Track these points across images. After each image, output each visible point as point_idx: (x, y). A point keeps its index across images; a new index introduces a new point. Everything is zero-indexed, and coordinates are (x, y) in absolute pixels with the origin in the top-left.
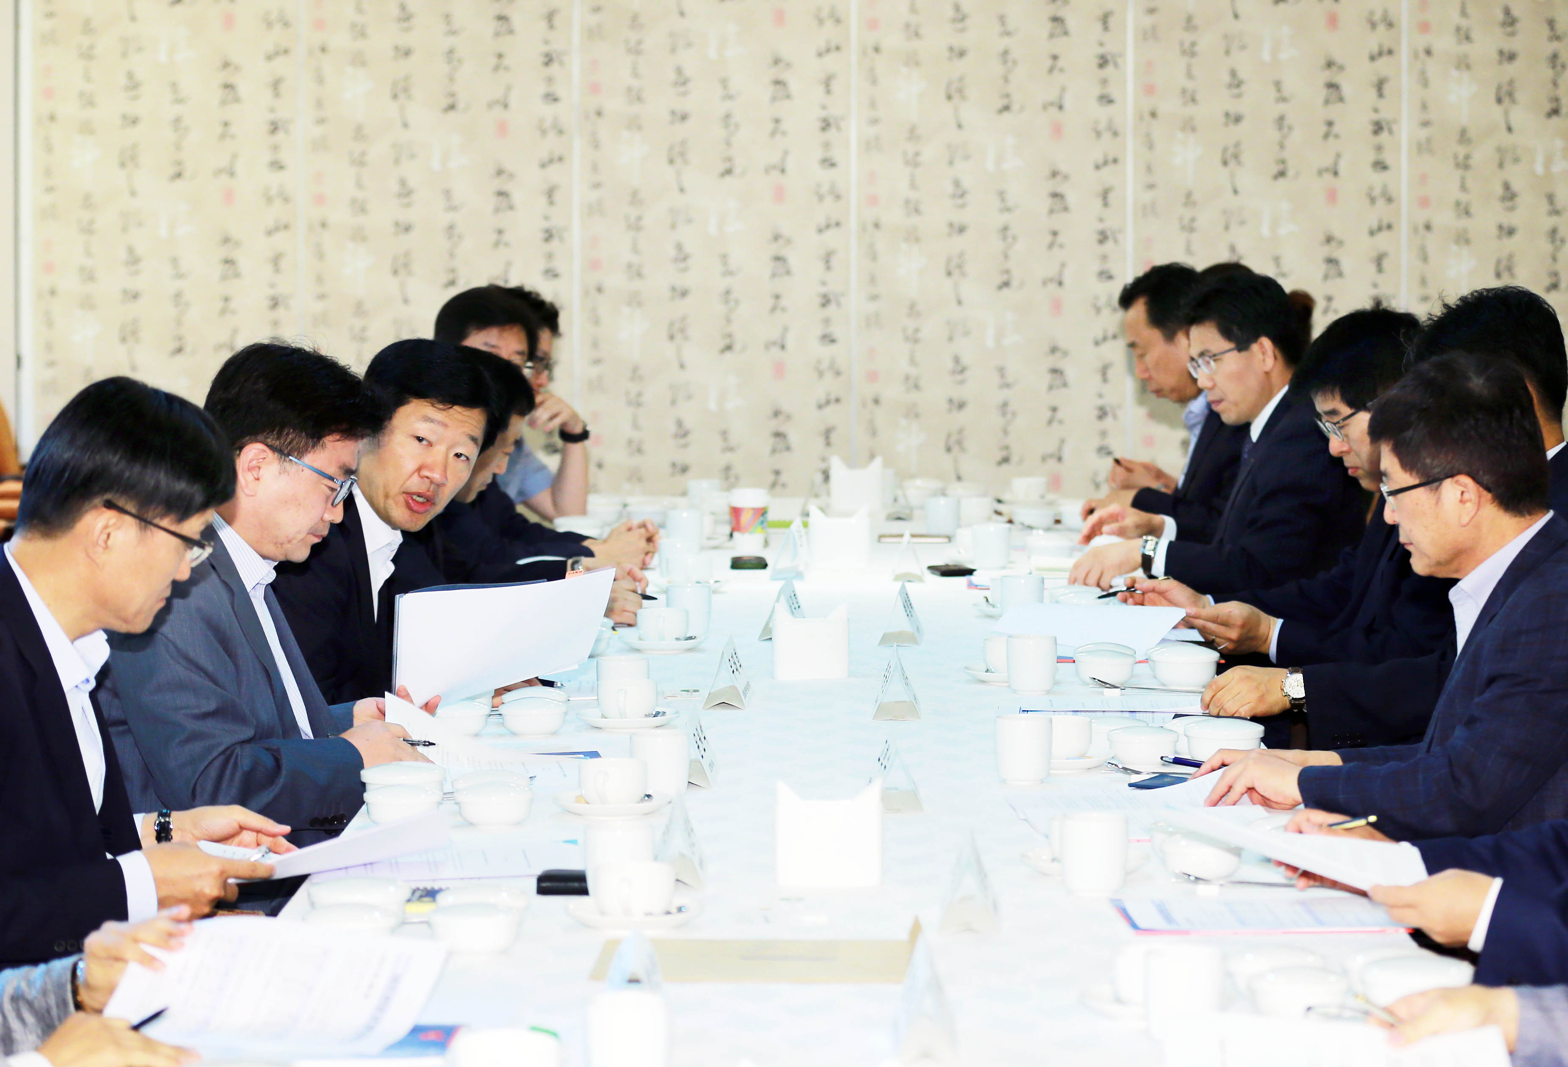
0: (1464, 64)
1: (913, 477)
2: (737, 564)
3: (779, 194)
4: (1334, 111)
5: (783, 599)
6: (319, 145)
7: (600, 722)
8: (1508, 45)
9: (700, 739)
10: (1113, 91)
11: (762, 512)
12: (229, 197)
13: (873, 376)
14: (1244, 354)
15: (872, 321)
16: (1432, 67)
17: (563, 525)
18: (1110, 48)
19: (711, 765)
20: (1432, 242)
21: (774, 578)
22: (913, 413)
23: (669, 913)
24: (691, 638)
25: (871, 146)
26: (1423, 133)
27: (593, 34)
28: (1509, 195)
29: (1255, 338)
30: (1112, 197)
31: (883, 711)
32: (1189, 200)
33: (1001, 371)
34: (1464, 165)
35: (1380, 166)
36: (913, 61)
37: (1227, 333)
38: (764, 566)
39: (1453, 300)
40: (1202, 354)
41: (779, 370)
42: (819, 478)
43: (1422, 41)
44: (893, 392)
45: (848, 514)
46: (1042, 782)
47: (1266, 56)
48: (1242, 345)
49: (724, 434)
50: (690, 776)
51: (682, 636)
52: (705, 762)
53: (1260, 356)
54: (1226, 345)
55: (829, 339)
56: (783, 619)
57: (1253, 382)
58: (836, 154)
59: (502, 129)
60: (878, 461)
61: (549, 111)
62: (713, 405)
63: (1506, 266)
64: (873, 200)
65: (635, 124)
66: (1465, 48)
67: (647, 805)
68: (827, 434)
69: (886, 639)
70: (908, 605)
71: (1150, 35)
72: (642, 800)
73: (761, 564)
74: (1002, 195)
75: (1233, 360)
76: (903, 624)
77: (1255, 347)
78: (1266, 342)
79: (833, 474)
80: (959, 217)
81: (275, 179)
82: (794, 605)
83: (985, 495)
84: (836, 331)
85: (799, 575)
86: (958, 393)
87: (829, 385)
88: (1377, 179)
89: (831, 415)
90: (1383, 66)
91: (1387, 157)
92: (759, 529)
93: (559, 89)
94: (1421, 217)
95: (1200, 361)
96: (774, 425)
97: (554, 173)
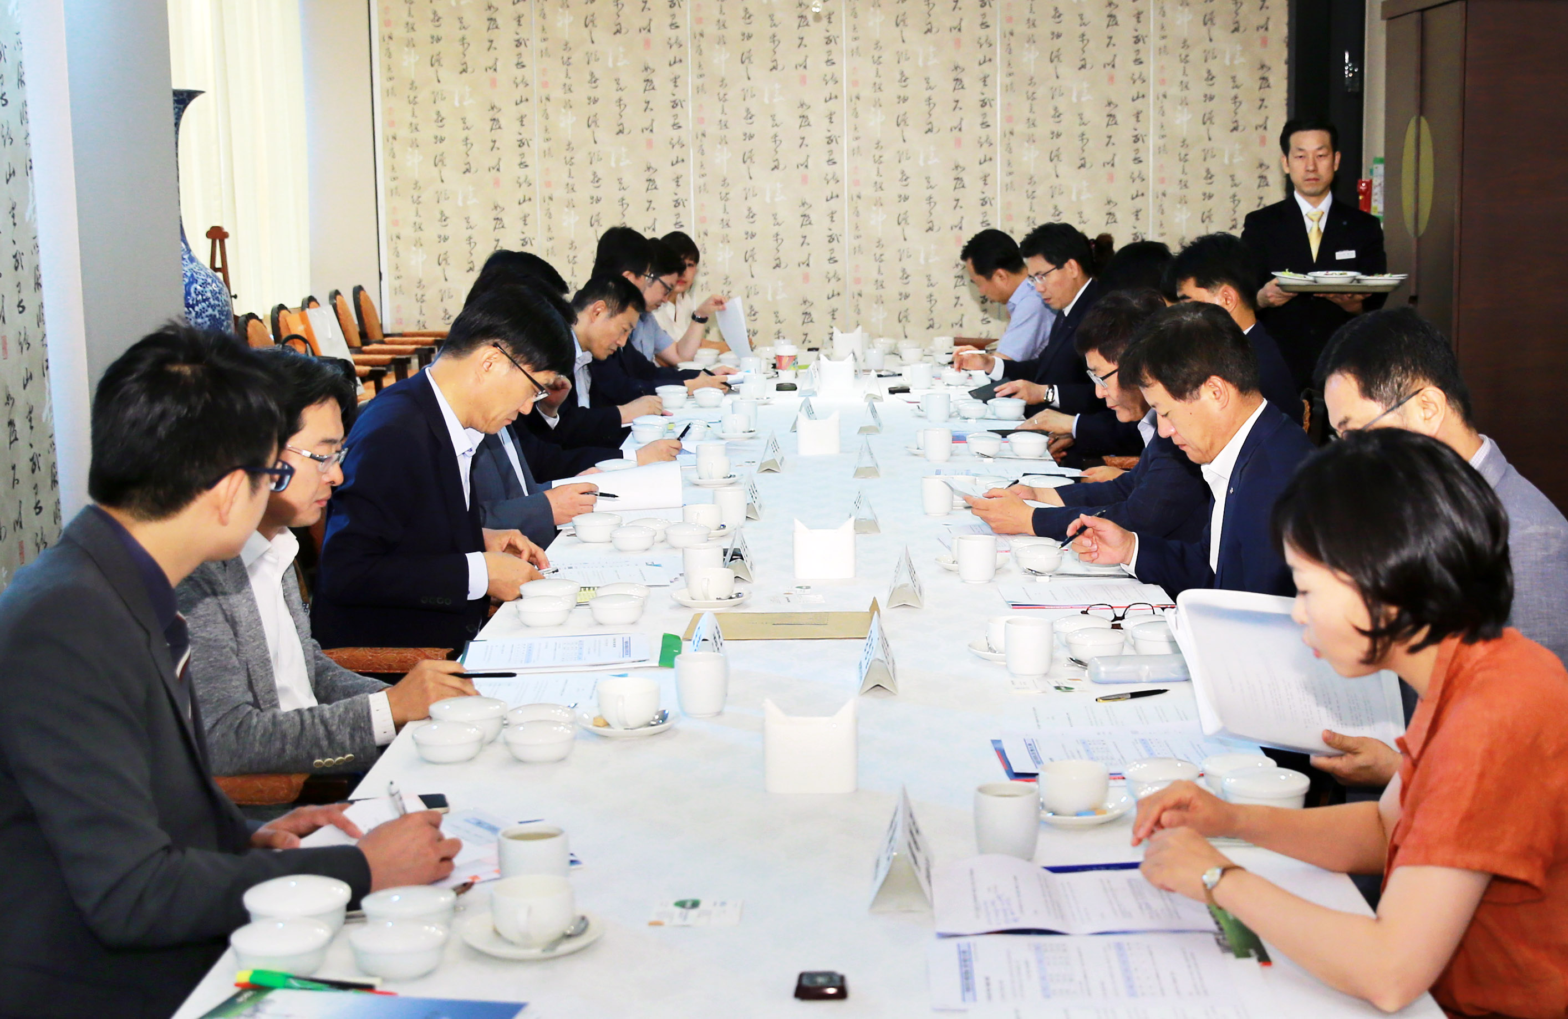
0: (1184, 102)
1: (880, 337)
2: (780, 388)
3: (805, 180)
4: (1112, 130)
5: (803, 408)
6: (547, 153)
7: (699, 481)
8: (1209, 91)
9: (753, 491)
10: (989, 120)
11: (793, 358)
12: (497, 183)
13: (858, 281)
14: (1061, 270)
15: (857, 250)
16: (1167, 104)
17: (683, 366)
18: (987, 96)
19: (760, 507)
20: (1166, 203)
21: (800, 396)
22: (880, 301)
23: (731, 598)
24: (751, 431)
25: (855, 152)
26: (1161, 142)
27: (699, 90)
28: (1209, 176)
29: (1066, 260)
30: (989, 180)
31: (859, 473)
32: (1031, 180)
33: (929, 277)
34: (1184, 159)
35: (1138, 160)
36: (878, 104)
37: (1050, 260)
38: (795, 389)
39: (1187, 243)
40: (1037, 274)
41: (806, 278)
42: (828, 337)
43: (1161, 90)
44: (869, 289)
45: (842, 359)
46: (948, 514)
47: (1074, 100)
48: (1059, 266)
49: (776, 313)
50: (747, 513)
51: (747, 430)
52: (756, 506)
53: (1070, 270)
54: (1049, 267)
55: (833, 260)
56: (803, 422)
57: (1068, 285)
58: (836, 157)
59: (650, 144)
60: (860, 327)
61: (675, 134)
62: (770, 298)
63: (1206, 218)
64: (857, 183)
65: (724, 141)
66: (1186, 93)
67: (723, 532)
68: (833, 313)
69: (862, 430)
70: (874, 411)
71: (1009, 88)
72: (720, 529)
73: (793, 388)
74: (928, 179)
75: (1055, 275)
76: (870, 421)
77: (1066, 265)
78: (1073, 262)
79: (834, 337)
80: (904, 192)
81: (523, 172)
82: (810, 412)
83: (919, 347)
84: (837, 255)
85: (814, 394)
86: (905, 290)
87: (834, 286)
88: (1136, 168)
89: (835, 302)
90: (1139, 104)
91: (1141, 155)
92: (792, 368)
93: (681, 121)
94: (1161, 188)
95: (1036, 278)
96: (804, 308)
97: (679, 168)
